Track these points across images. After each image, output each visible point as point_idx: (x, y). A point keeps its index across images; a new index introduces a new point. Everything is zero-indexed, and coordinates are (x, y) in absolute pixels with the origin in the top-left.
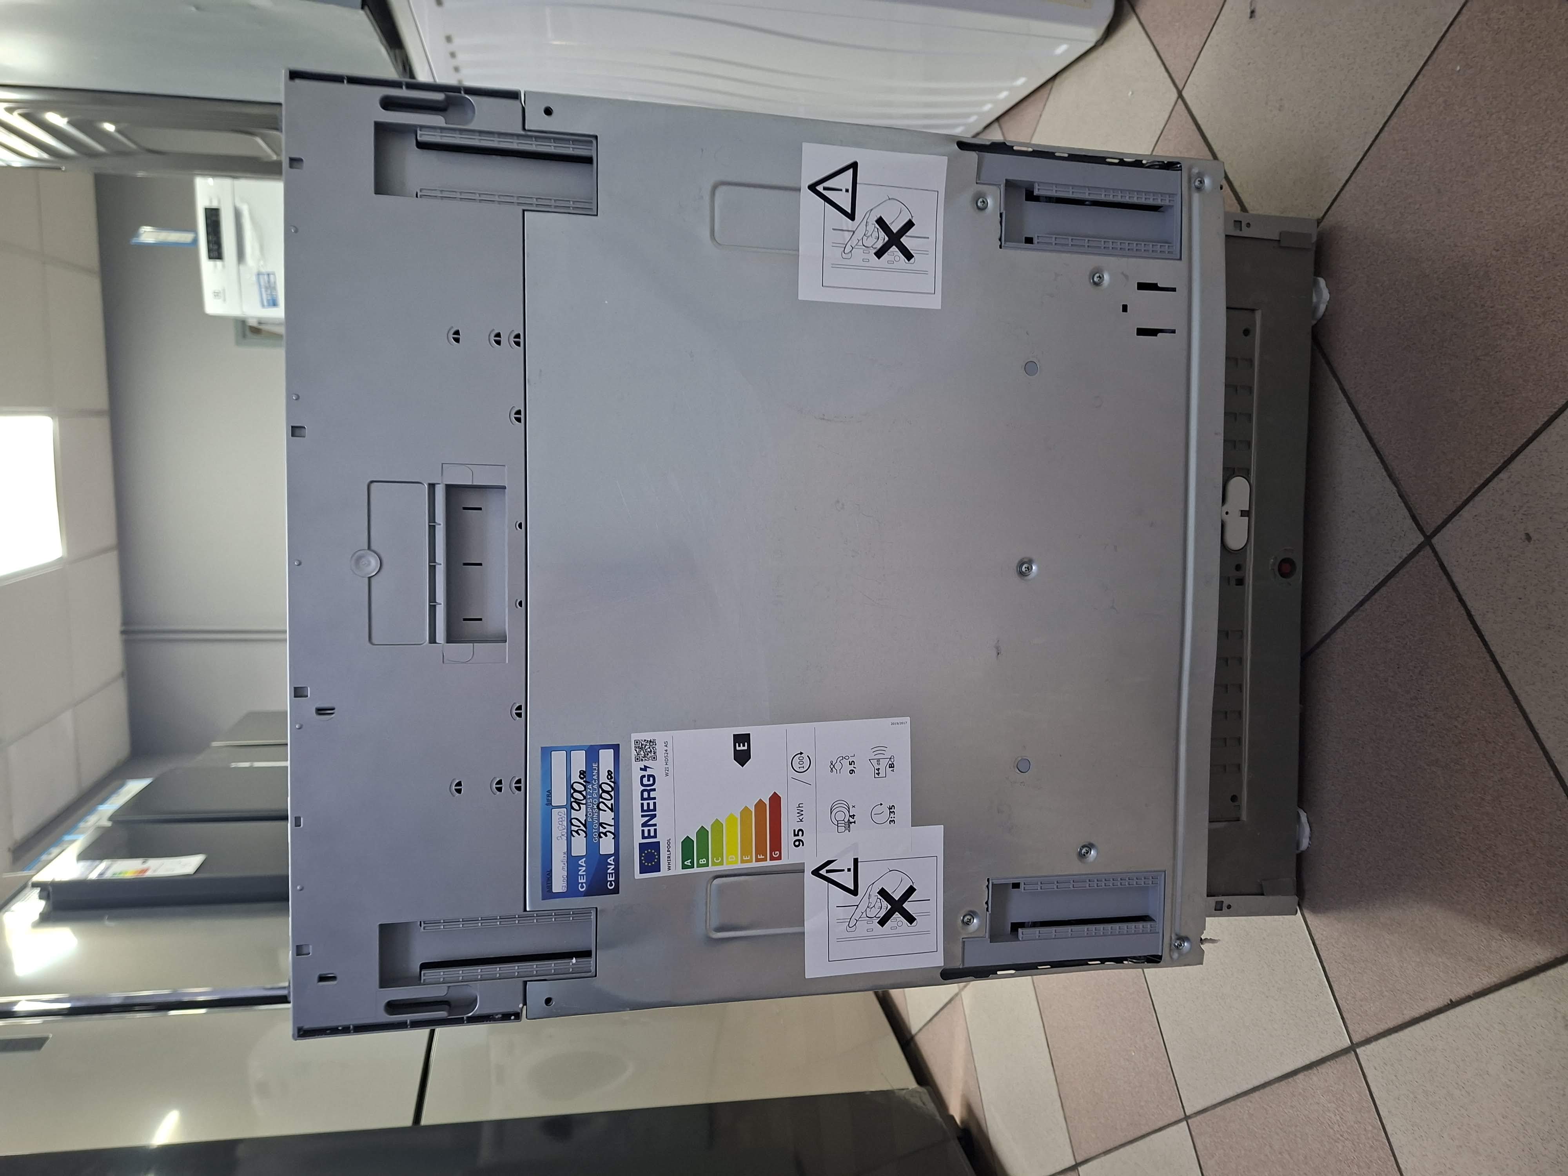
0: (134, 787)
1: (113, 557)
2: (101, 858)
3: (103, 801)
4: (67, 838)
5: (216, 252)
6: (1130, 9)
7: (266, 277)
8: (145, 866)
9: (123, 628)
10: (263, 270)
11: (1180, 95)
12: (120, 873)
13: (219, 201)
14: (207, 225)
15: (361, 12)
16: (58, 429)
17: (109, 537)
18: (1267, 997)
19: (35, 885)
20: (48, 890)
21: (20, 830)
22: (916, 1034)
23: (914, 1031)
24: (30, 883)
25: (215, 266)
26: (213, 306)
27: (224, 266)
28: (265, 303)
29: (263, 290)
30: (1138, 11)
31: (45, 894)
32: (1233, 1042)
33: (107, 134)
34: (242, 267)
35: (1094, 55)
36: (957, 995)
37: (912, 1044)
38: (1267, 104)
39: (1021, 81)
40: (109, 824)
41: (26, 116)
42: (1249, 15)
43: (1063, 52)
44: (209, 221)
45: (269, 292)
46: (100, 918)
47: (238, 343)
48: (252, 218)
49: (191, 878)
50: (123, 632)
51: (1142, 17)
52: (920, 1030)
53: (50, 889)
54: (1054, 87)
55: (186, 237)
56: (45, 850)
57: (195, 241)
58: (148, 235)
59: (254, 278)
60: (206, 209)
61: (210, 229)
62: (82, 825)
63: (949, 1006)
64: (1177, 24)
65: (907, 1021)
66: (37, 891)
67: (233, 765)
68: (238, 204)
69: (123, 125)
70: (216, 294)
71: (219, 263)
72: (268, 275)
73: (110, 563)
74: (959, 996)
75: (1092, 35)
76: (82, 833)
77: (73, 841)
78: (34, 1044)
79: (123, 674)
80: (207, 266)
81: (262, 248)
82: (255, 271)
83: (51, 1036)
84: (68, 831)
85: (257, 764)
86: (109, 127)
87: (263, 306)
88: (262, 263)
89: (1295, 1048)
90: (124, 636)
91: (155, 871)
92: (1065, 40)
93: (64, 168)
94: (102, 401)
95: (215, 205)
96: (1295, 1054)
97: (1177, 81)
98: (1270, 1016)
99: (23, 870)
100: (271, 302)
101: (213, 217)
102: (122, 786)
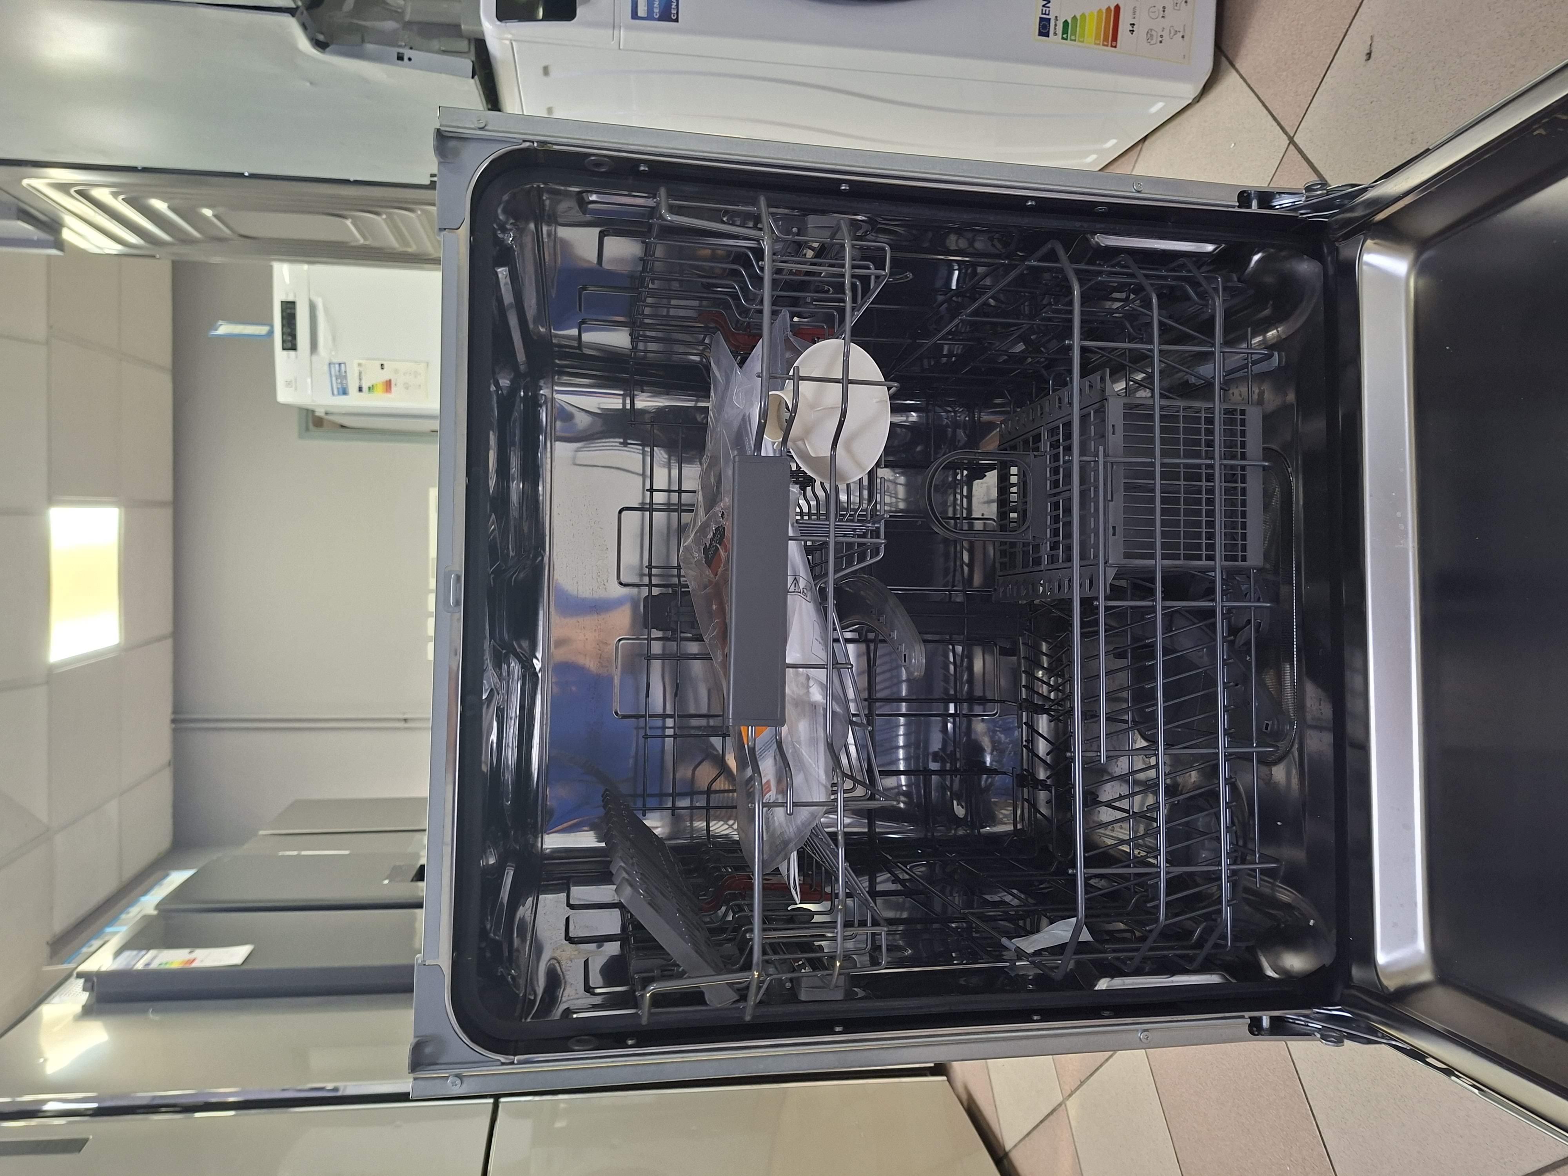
0: (177, 878)
1: (169, 643)
2: (148, 948)
3: (145, 892)
4: (109, 930)
5: (290, 344)
6: (1229, 66)
7: (337, 366)
8: (193, 956)
9: (173, 717)
10: (334, 360)
11: (1292, 141)
12: (166, 964)
13: (295, 296)
14: (283, 318)
15: (472, 81)
16: (123, 516)
17: (166, 626)
18: (1461, 1098)
19: (80, 976)
20: (92, 981)
21: (59, 924)
22: (1010, 1151)
23: (1008, 1147)
24: (75, 974)
25: (289, 357)
26: (284, 395)
27: (297, 357)
28: (336, 392)
29: (334, 379)
30: (1237, 66)
31: (90, 984)
32: (1419, 1152)
33: (205, 218)
34: (314, 358)
35: (1189, 113)
36: (1060, 1105)
37: (1005, 1161)
38: (1395, 138)
39: (1113, 142)
40: (155, 913)
41: (129, 201)
42: (1365, 58)
43: (1159, 110)
44: (284, 314)
45: (339, 381)
46: (145, 1011)
47: (301, 436)
48: (326, 311)
49: (237, 968)
50: (174, 721)
51: (1242, 72)
52: (1015, 1146)
53: (95, 980)
54: (1144, 149)
55: (263, 330)
56: (86, 942)
57: (271, 333)
58: (224, 329)
59: (326, 368)
60: (282, 302)
61: (285, 322)
62: (123, 916)
63: (1051, 1117)
64: (1284, 73)
65: (999, 1137)
66: (82, 981)
67: (281, 853)
68: (314, 298)
69: (221, 210)
70: (288, 384)
71: (292, 353)
72: (340, 364)
73: (163, 653)
74: (1063, 1105)
75: (1190, 91)
76: (124, 925)
77: (115, 933)
78: (74, 1146)
79: (169, 764)
80: (281, 356)
81: (334, 339)
82: (327, 362)
83: (91, 1137)
84: (110, 923)
85: (304, 853)
86: (208, 212)
87: (333, 394)
88: (333, 353)
89: (1503, 1158)
90: (173, 726)
91: (202, 961)
92: (1162, 97)
93: (158, 256)
94: (165, 491)
95: (290, 299)
96: (1504, 1166)
97: (1288, 129)
98: (1467, 1120)
99: (62, 963)
100: (341, 391)
101: (289, 311)
102: (166, 876)
